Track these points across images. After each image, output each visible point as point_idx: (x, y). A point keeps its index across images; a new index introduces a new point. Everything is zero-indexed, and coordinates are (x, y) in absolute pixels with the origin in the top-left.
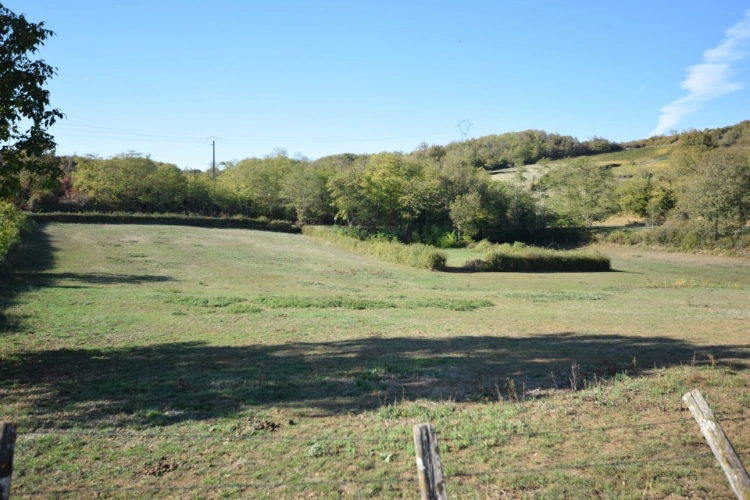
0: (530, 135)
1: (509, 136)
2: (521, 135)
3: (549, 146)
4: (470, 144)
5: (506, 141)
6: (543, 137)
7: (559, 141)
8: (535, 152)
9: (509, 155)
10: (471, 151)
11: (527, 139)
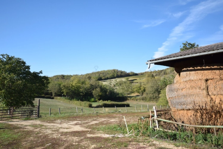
0: (114, 70)
1: (109, 71)
3: (119, 74)
4: (98, 73)
6: (118, 71)
7: (122, 72)
8: (115, 75)
9: (109, 76)
10: (98, 75)
11: (113, 72)
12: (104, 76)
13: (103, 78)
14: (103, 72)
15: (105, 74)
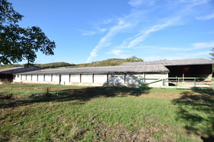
0: (63, 63)
2: (61, 63)
3: (65, 64)
4: (53, 63)
5: (59, 63)
6: (65, 63)
7: (67, 64)
8: (63, 65)
9: (59, 65)
10: (53, 64)
11: (62, 63)
12: (56, 66)
13: (55, 66)
14: (56, 63)
15: (57, 64)
